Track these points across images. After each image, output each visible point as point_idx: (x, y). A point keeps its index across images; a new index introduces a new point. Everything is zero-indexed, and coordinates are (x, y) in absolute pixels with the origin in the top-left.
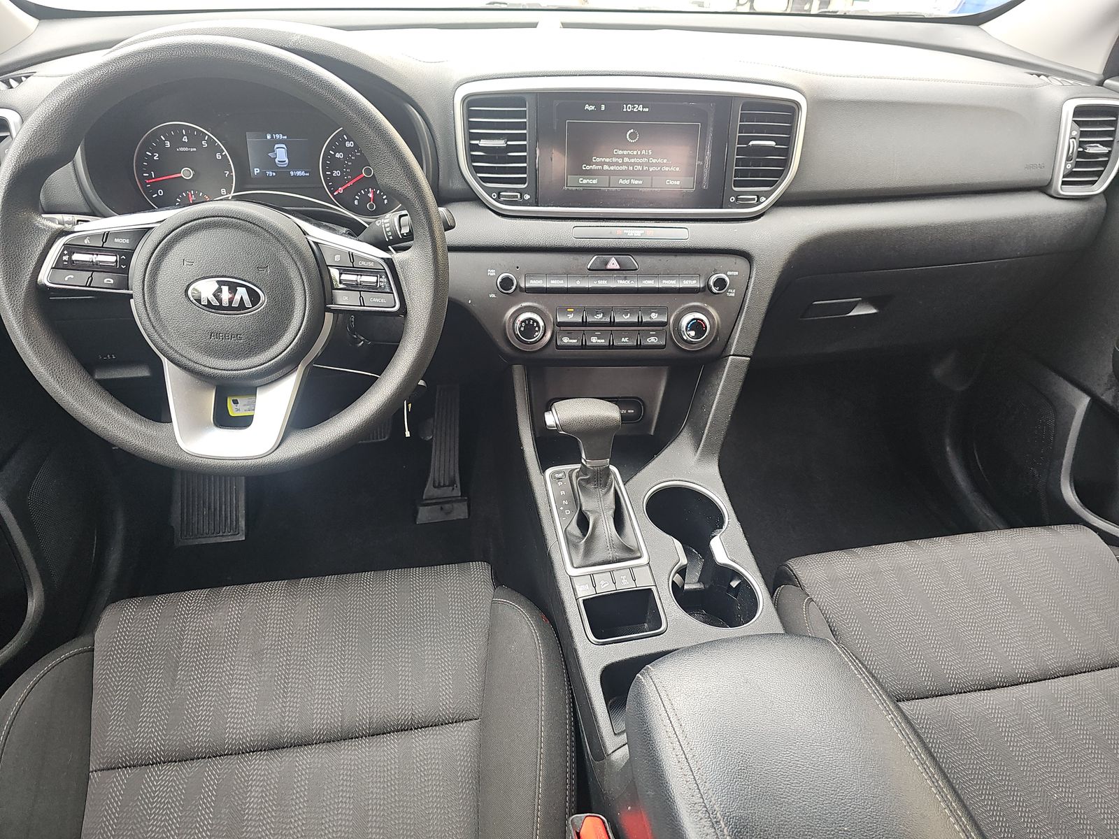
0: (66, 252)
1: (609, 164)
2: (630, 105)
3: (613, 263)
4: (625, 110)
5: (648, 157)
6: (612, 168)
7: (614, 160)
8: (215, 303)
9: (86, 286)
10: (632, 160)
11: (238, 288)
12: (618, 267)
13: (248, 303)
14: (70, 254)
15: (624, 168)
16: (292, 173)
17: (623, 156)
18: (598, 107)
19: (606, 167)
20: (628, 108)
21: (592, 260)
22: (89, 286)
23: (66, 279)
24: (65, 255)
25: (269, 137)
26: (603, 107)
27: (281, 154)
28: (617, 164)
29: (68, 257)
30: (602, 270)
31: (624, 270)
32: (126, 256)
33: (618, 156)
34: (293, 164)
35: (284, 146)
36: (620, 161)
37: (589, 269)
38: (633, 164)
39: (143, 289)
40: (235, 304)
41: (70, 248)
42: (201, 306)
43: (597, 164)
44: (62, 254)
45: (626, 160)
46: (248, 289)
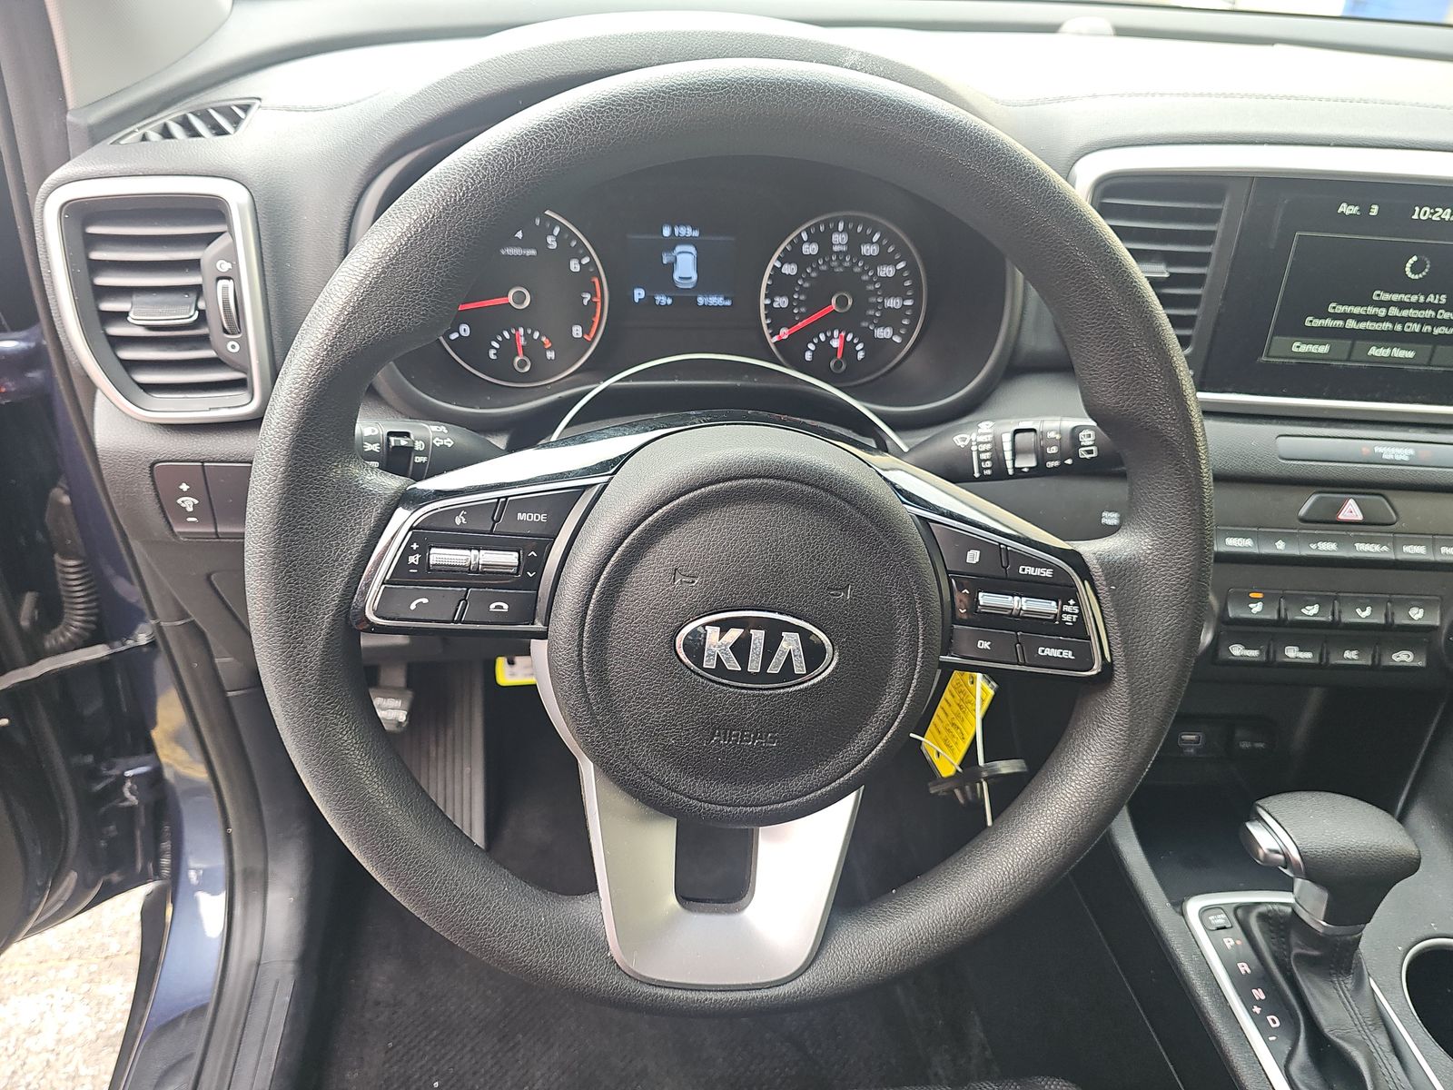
0: (415, 546)
1: (1359, 318)
2: (1428, 209)
3: (1351, 511)
4: (1415, 217)
5: (1436, 307)
6: (1362, 325)
7: (1371, 310)
8: (732, 665)
9: (453, 621)
10: (1405, 313)
11: (783, 634)
12: (1360, 517)
13: (799, 667)
14: (424, 552)
15: (1387, 326)
16: (701, 300)
17: (1388, 304)
18: (1365, 209)
19: (1351, 324)
20: (1421, 214)
21: (1309, 503)
22: (459, 621)
23: (413, 606)
24: (413, 553)
25: (666, 232)
26: (1375, 210)
27: (685, 266)
28: (1375, 318)
29: (418, 556)
30: (1326, 522)
31: (1370, 526)
32: (535, 547)
33: (1380, 304)
34: (706, 282)
35: (692, 249)
36: (1382, 312)
37: (1303, 520)
38: (1403, 320)
39: (581, 635)
40: (774, 669)
41: (423, 536)
42: (700, 671)
43: (1336, 316)
44: (408, 551)
45: (1394, 311)
46: (805, 634)
